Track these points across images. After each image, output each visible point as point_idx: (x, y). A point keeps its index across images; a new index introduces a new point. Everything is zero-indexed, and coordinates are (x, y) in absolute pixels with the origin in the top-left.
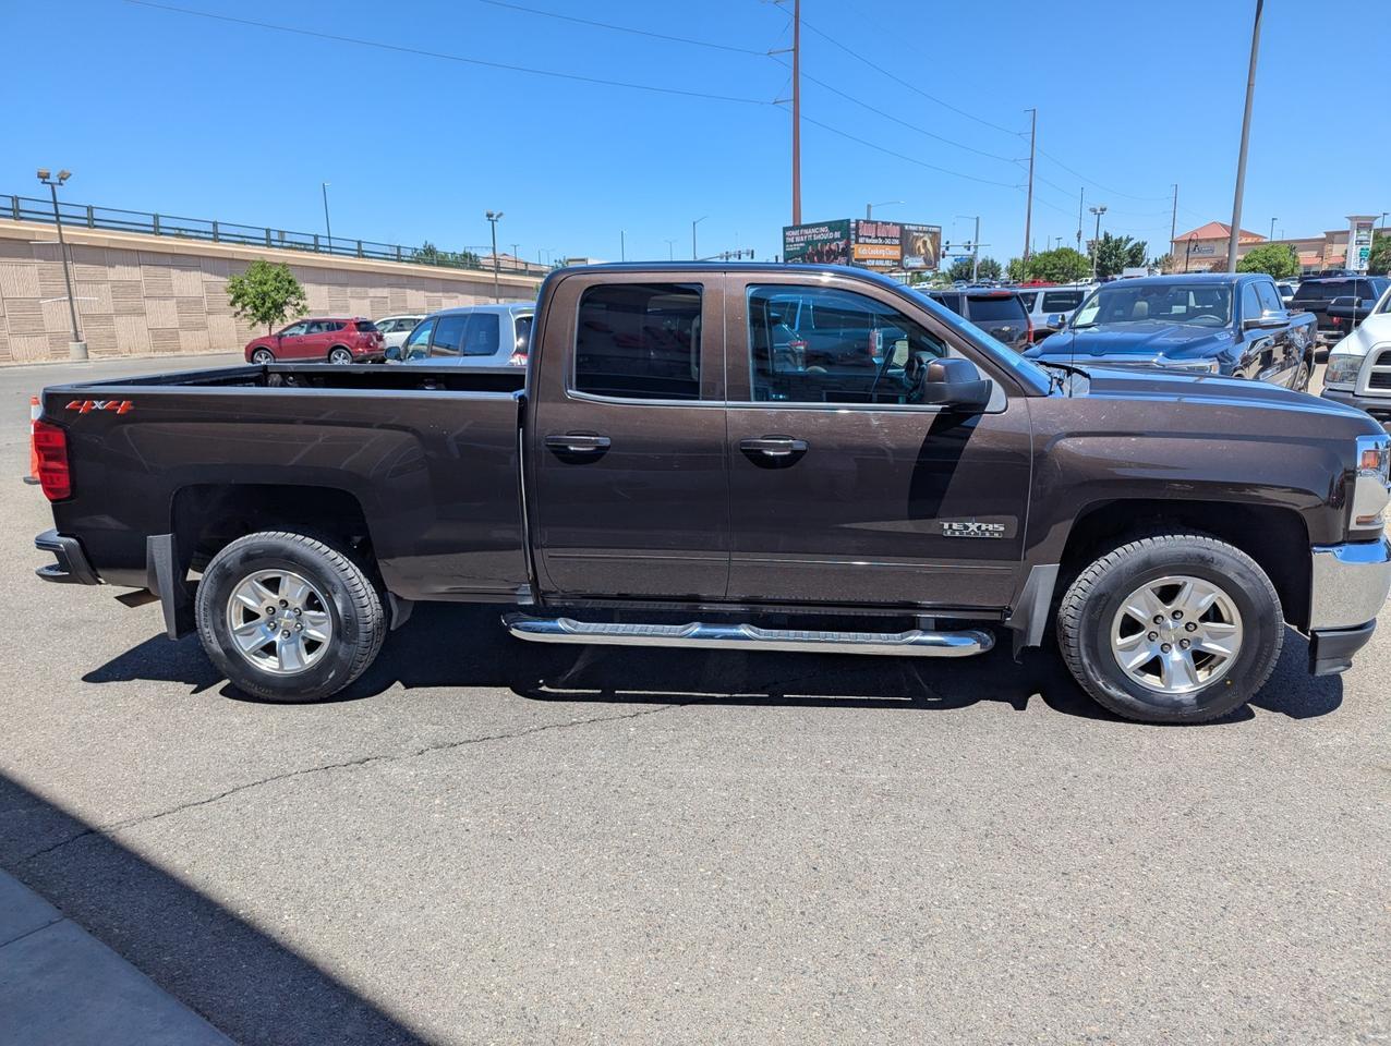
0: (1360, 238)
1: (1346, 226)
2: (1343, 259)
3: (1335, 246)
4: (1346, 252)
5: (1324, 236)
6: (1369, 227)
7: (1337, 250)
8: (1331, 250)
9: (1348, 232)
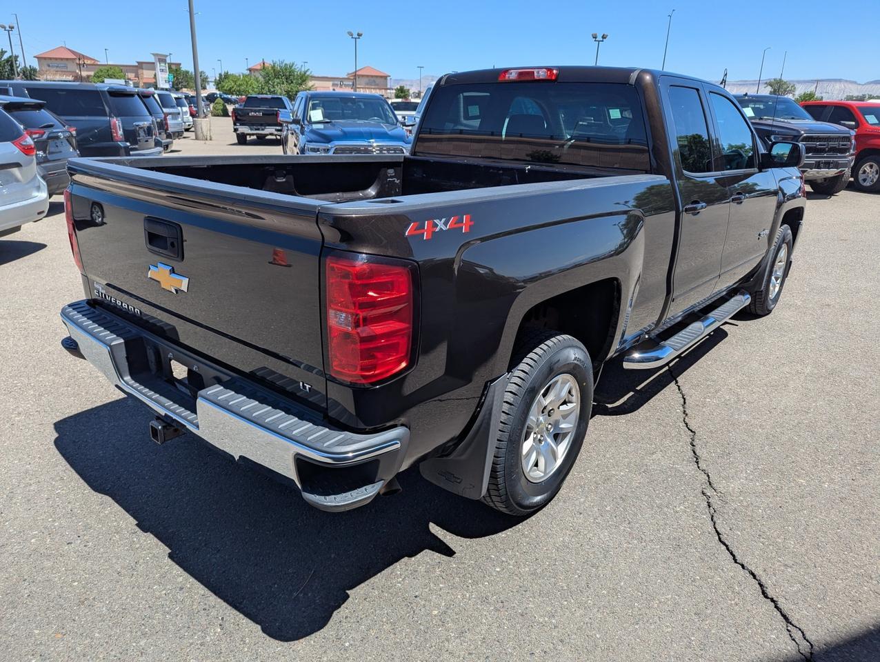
0: (161, 68)
1: (152, 59)
2: (154, 80)
3: (144, 71)
4: (155, 75)
5: (137, 64)
6: (164, 61)
7: (147, 75)
8: (143, 73)
9: (154, 63)
